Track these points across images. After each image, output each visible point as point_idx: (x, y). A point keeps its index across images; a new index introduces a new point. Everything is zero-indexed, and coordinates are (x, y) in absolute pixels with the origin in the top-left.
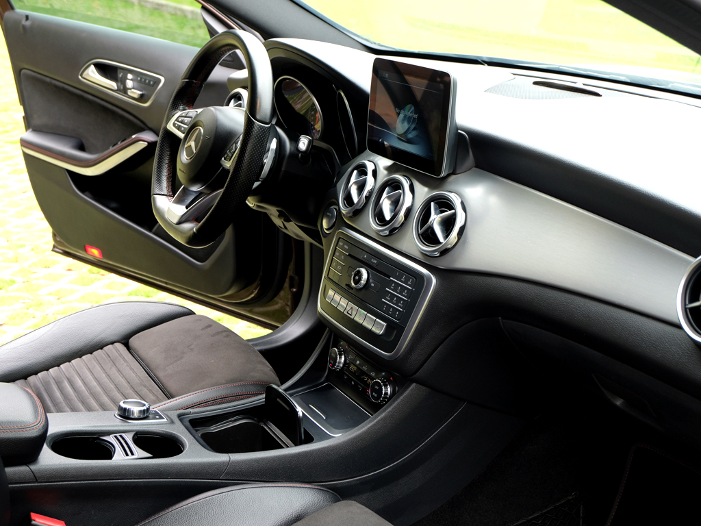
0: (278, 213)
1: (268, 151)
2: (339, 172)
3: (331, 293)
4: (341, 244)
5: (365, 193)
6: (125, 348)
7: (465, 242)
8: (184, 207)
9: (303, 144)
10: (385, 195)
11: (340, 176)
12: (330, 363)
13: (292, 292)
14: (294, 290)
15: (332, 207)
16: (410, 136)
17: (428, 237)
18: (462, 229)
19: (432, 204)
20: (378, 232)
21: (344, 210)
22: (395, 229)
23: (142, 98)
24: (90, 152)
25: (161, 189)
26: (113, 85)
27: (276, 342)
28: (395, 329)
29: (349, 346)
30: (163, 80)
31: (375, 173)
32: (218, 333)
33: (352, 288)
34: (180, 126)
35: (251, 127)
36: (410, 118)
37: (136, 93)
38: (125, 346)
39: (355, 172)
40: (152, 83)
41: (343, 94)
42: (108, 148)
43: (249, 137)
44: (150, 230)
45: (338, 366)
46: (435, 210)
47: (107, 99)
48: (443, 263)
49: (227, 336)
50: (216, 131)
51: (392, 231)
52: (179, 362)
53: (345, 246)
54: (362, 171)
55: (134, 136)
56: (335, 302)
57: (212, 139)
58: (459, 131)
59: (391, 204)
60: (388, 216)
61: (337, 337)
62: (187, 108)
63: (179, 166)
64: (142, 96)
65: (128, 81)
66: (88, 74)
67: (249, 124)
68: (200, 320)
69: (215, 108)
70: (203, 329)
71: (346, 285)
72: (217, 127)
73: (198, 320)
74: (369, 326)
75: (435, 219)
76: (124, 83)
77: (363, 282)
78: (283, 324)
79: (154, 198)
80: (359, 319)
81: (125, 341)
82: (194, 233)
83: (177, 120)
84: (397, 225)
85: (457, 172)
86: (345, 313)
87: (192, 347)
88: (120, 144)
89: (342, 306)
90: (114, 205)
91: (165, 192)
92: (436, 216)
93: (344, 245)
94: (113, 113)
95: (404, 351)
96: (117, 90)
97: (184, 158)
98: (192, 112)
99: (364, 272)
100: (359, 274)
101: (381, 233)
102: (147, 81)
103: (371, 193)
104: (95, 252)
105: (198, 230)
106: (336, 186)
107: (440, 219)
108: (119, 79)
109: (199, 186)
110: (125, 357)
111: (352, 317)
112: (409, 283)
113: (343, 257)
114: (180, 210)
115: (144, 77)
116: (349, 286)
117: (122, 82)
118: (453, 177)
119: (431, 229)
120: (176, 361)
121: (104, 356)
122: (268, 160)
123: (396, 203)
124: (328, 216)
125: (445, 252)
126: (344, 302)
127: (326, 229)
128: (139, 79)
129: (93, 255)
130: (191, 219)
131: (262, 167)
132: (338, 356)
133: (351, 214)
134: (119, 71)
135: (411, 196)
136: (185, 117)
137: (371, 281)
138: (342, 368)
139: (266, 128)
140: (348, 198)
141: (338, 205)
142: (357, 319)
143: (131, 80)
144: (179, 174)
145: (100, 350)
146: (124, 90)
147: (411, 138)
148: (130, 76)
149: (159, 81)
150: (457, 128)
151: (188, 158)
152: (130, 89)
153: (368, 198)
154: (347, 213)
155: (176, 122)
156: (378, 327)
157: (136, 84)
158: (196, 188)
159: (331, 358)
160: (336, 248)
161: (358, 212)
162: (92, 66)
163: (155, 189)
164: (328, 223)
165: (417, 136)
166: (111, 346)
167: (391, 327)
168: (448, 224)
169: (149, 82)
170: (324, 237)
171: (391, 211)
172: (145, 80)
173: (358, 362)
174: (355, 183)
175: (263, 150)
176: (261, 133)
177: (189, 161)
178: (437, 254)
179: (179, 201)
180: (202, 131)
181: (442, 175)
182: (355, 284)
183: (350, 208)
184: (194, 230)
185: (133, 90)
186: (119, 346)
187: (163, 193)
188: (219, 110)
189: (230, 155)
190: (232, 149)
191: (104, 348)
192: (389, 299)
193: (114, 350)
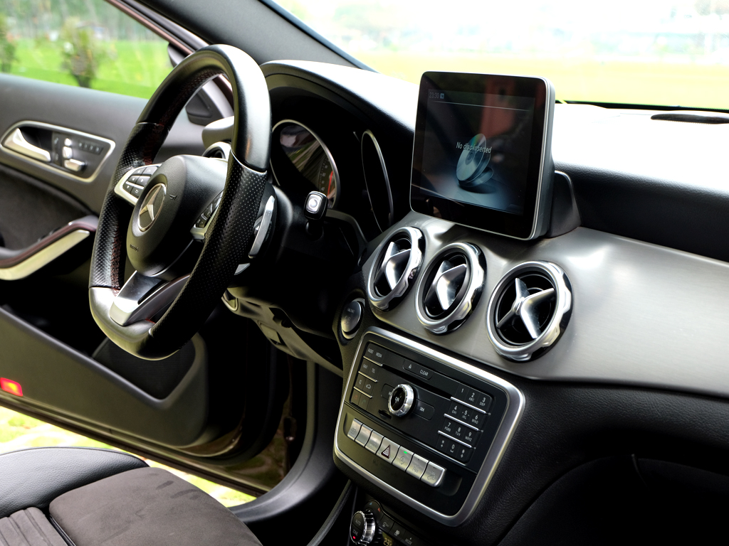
0: (272, 315)
1: (262, 214)
2: (366, 250)
3: (355, 425)
4: (370, 351)
5: (408, 273)
6: (44, 516)
7: (571, 337)
8: (137, 302)
9: (314, 202)
10: (439, 273)
11: (366, 255)
12: (353, 535)
13: (288, 442)
14: (291, 439)
15: (356, 300)
16: (479, 181)
17: (512, 330)
18: (567, 318)
19: (517, 280)
20: (429, 330)
21: (375, 300)
22: (458, 322)
23: (84, 171)
24: (11, 248)
25: (103, 279)
26: (45, 154)
27: (265, 511)
28: (460, 478)
29: (382, 508)
30: (113, 145)
31: (422, 244)
32: (182, 493)
33: (389, 416)
34: (133, 187)
35: (238, 174)
36: (479, 153)
37: (75, 164)
38: (44, 513)
39: (392, 244)
40: (98, 149)
41: (372, 136)
42: (36, 241)
43: (234, 195)
44: (90, 355)
45: (366, 539)
46: (522, 289)
47: (36, 174)
48: (535, 372)
49: (195, 497)
50: (186, 187)
51: (452, 326)
52: (121, 536)
53: (378, 354)
54: (403, 241)
55: (70, 224)
56: (363, 437)
57: (179, 199)
58: (556, 172)
59: (450, 286)
60: (445, 304)
61: (363, 492)
62: (144, 163)
63: (130, 242)
64: (83, 168)
65: (65, 148)
66: (12, 142)
67: (235, 172)
68: (156, 475)
69: (185, 157)
70: (159, 487)
71: (381, 412)
72: (186, 182)
73: (152, 475)
74: (418, 474)
75: (523, 303)
76: (59, 151)
77: (407, 405)
78: (272, 487)
79: (92, 292)
80: (401, 464)
81: (44, 504)
82: (149, 336)
83: (129, 180)
84: (460, 317)
85: (553, 234)
86: (379, 454)
87: (143, 513)
88: (52, 235)
89: (374, 443)
90: (42, 322)
91: (109, 282)
92: (523, 298)
93: (375, 353)
94: (44, 194)
95: (474, 512)
96: (51, 162)
97: (137, 228)
98: (151, 169)
99: (408, 389)
100: (401, 393)
101: (435, 331)
102: (92, 148)
103: (416, 273)
104: (13, 387)
105: (155, 332)
106: (361, 270)
107: (531, 302)
108: (53, 147)
109: (158, 268)
110: (43, 529)
111: (390, 460)
112: (482, 404)
113: (373, 370)
114: (131, 305)
115: (87, 142)
116: (384, 413)
117: (57, 150)
118: (546, 242)
119: (517, 319)
120: (117, 534)
121: (11, 527)
122: (262, 228)
123: (458, 284)
124: (349, 314)
125: (540, 353)
126: (376, 438)
127: (346, 333)
128: (81, 145)
129: (10, 393)
130: (146, 317)
131: (253, 237)
132: (366, 524)
133: (386, 306)
134: (54, 136)
135: (481, 271)
136: (141, 175)
137: (419, 404)
138: (372, 542)
139: (259, 177)
140: (382, 284)
141: (365, 296)
142: (398, 463)
143: (70, 147)
144: (130, 252)
145: (6, 518)
146: (60, 162)
147: (481, 185)
148: (68, 142)
149: (108, 146)
150: (553, 167)
151: (143, 229)
152: (68, 159)
153: (412, 281)
154: (379, 305)
155: (128, 183)
156: (433, 475)
157: (76, 153)
158: (152, 273)
159: (354, 526)
160: (362, 359)
161: (397, 303)
162: (18, 131)
163: (95, 279)
164: (349, 324)
165: (491, 180)
166: (22, 511)
167: (453, 473)
168: (544, 311)
169: (95, 148)
170: (343, 344)
171: (451, 296)
172: (89, 147)
173: (397, 532)
174: (392, 259)
175: (255, 214)
176: (252, 183)
177: (143, 233)
178: (526, 357)
179: (129, 294)
180: (165, 189)
181: (533, 236)
182: (394, 409)
183: (385, 297)
184: (150, 332)
185: (72, 160)
186: (35, 512)
187: (105, 284)
188: (191, 159)
189: (205, 219)
190: (209, 210)
191: (13, 515)
192: (449, 430)
193: (26, 518)
